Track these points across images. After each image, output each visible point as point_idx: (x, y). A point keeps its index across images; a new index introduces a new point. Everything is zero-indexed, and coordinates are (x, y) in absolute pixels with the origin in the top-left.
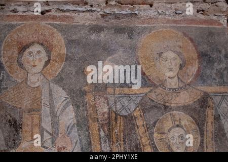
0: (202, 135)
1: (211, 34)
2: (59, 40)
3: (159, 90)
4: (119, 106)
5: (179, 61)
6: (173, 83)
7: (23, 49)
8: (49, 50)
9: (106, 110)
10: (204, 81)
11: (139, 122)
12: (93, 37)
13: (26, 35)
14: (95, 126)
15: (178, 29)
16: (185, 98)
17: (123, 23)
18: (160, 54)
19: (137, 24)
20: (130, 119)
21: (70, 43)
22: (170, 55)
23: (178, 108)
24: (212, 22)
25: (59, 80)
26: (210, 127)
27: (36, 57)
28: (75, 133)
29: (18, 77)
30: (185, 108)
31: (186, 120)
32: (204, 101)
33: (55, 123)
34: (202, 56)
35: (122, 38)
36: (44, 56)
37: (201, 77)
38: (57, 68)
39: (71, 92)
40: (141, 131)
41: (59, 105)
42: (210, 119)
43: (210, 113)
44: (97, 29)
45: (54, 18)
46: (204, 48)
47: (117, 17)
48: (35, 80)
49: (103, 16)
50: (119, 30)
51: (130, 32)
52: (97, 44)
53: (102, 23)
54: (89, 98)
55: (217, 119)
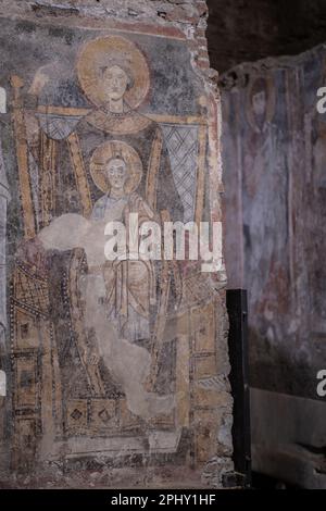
0: (145, 169)
1: (170, 48)
3: (100, 113)
4: (51, 128)
5: (126, 80)
6: (117, 107)
9: (36, 131)
10: (154, 108)
11: (74, 149)
12: (22, 37)
14: (23, 150)
15: (130, 36)
16: (129, 126)
17: (60, 21)
18: (104, 69)
19: (76, 25)
20: (63, 144)
22: (116, 71)
23: (120, 137)
24: (171, 31)
26: (155, 162)
30: (128, 138)
31: (128, 152)
32: (151, 132)
34: (155, 75)
35: (58, 43)
37: (151, 101)
42: (156, 153)
43: (156, 145)
44: (27, 27)
46: (159, 65)
47: (53, 11)
49: (35, 8)
50: (56, 32)
51: (69, 36)
52: (26, 47)
54: (17, 115)
55: (164, 153)
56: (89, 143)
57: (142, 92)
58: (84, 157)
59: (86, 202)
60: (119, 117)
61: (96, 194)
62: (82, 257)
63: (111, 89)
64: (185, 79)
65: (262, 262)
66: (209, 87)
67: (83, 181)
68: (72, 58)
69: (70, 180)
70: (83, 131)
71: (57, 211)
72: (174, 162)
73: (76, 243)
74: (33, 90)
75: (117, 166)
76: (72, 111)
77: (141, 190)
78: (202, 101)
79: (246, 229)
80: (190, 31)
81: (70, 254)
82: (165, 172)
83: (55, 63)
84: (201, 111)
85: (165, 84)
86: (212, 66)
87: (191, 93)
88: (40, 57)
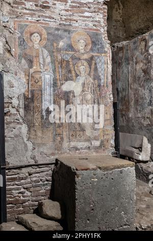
0: (90, 69)
1: (97, 35)
2: (44, 32)
3: (78, 53)
4: (64, 57)
5: (85, 44)
6: (82, 51)
7: (31, 34)
8: (41, 36)
9: (60, 58)
10: (93, 51)
11: (71, 63)
12: (56, 32)
13: (32, 29)
14: (57, 63)
15: (86, 32)
16: (86, 56)
17: (67, 28)
18: (79, 41)
19: (71, 29)
20: (68, 62)
21: (48, 34)
22: (82, 41)
23: (83, 60)
24: (98, 30)
25: (45, 47)
26: (93, 66)
27: (36, 38)
28: (50, 64)
29: (30, 44)
30: (86, 60)
31: (86, 64)
32: (92, 58)
33: (44, 61)
34: (93, 42)
35: (66, 34)
37: (92, 50)
38: (44, 42)
39: (49, 51)
40: (71, 66)
41: (45, 56)
42: (93, 64)
43: (93, 62)
44: (58, 29)
45: (42, 23)
46: (94, 40)
47: (65, 25)
48: (36, 46)
49: (60, 24)
50: (65, 31)
51: (69, 32)
52: (58, 35)
53: (59, 27)
54: (55, 54)
55: (96, 64)
56: (75, 61)
57: (89, 47)
58: (74, 65)
59: (74, 78)
60: (83, 54)
61: (77, 75)
62: (73, 93)
63: (81, 46)
64: (101, 43)
66: (108, 46)
67: (73, 72)
68: (70, 38)
69: (70, 71)
70: (73, 58)
71: (66, 80)
72: (98, 67)
73: (72, 89)
74: (59, 47)
75: (83, 68)
76: (70, 53)
77: (89, 74)
78: (106, 49)
79: (117, 89)
80: (102, 30)
81: (70, 92)
82: (96, 69)
84: (105, 52)
85: (96, 45)
86: (109, 39)
87: (103, 47)
88: (61, 38)
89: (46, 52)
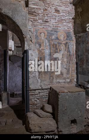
1: (69, 33)
2: (46, 32)
3: (60, 41)
4: (55, 43)
5: (64, 37)
6: (62, 40)
7: (41, 33)
8: (45, 34)
9: (53, 43)
12: (51, 32)
13: (41, 31)
14: (51, 46)
17: (56, 30)
19: (58, 30)
20: (56, 45)
21: (48, 33)
22: (62, 36)
24: (69, 31)
25: (46, 39)
26: (67, 47)
27: (43, 35)
28: (49, 46)
30: (64, 44)
31: (64, 45)
32: (67, 43)
33: (46, 45)
34: (67, 36)
35: (55, 33)
36: (44, 35)
37: (67, 39)
38: (46, 37)
39: (48, 40)
41: (46, 42)
42: (67, 45)
44: (52, 31)
45: (45, 29)
46: (68, 35)
47: (55, 29)
48: (43, 38)
49: (53, 29)
50: (55, 31)
51: (57, 32)
52: (52, 33)
53: (52, 30)
54: (51, 41)
55: (68, 45)
56: (59, 45)
57: (66, 38)
58: (59, 46)
59: (59, 52)
60: (63, 41)
61: (60, 51)
62: (58, 58)
63: (62, 38)
64: (71, 36)
65: (80, 59)
66: (74, 37)
67: (58, 49)
68: (57, 34)
69: (57, 49)
70: (58, 43)
71: (55, 53)
72: (70, 47)
73: (57, 57)
74: (52, 38)
75: (63, 47)
76: (57, 41)
77: (65, 50)
78: (73, 39)
79: (78, 55)
80: (71, 31)
81: (57, 58)
82: (68, 48)
83: (55, 35)
84: (73, 40)
85: (68, 37)
86: (74, 35)
87: (72, 38)
88: (53, 34)
89: (47, 41)
